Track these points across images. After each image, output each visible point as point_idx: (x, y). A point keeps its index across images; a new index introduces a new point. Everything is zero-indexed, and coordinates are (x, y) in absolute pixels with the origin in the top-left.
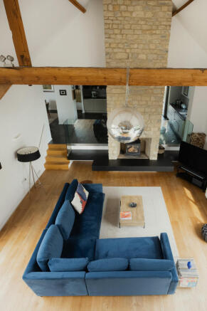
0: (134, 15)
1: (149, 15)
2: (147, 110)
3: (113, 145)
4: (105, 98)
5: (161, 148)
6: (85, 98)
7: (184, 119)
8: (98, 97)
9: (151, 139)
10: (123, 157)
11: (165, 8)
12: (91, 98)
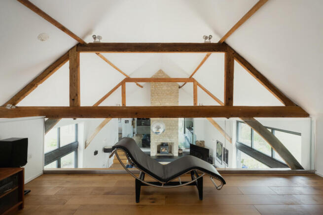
0: (163, 89)
1: (169, 88)
2: (171, 127)
3: (153, 147)
4: (150, 125)
5: (180, 150)
6: (138, 125)
7: (193, 133)
8: (145, 125)
9: (174, 143)
10: (158, 155)
11: (175, 86)
12: (141, 125)
